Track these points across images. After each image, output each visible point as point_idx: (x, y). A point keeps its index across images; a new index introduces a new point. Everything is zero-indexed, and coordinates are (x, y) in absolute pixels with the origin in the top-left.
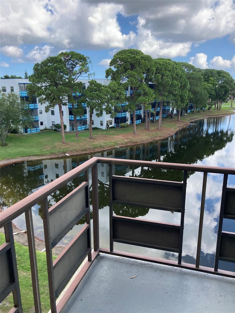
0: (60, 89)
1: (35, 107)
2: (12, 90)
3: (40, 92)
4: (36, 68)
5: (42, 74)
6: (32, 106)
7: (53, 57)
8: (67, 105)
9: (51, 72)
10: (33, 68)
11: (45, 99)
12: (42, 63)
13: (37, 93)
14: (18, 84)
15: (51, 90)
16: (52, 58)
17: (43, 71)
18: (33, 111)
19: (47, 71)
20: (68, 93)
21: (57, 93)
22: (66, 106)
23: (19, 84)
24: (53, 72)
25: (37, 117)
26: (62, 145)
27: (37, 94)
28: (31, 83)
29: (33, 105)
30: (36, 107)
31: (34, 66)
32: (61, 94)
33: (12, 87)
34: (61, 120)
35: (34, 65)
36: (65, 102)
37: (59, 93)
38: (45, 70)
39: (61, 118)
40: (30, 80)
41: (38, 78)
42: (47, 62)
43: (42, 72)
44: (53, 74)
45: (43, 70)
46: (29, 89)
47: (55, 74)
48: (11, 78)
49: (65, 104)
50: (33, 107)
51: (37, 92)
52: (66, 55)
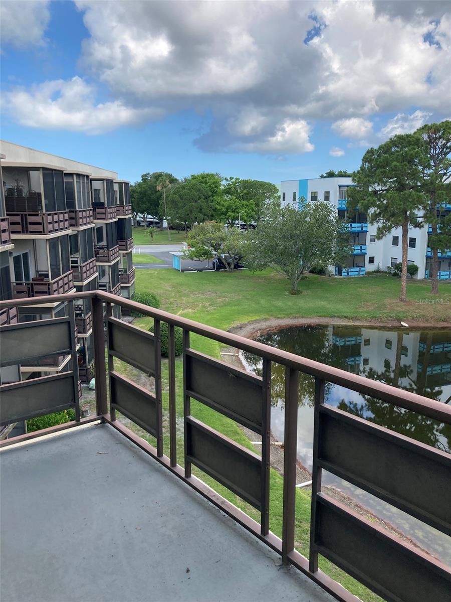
0: (406, 196)
1: (362, 229)
2: (327, 198)
3: (368, 201)
4: (367, 158)
5: (378, 168)
6: (356, 227)
7: (402, 136)
8: (423, 226)
9: (395, 163)
10: (362, 158)
11: (380, 214)
12: (381, 147)
13: (362, 203)
14: (338, 187)
15: (388, 198)
16: (400, 138)
17: (378, 163)
18: (358, 236)
19: (387, 162)
20: (423, 203)
21: (399, 204)
22: (420, 228)
23: (340, 186)
24: (398, 164)
25: (363, 247)
26: (399, 304)
27: (362, 205)
28: (355, 184)
29: (360, 225)
30: (364, 229)
31: (366, 155)
32: (407, 206)
33: (328, 192)
34: (403, 255)
35: (365, 152)
36: (420, 222)
37: (404, 203)
38: (383, 160)
39: (403, 252)
40: (353, 180)
41: (368, 176)
42: (390, 145)
43: (378, 165)
44: (396, 168)
45: (380, 162)
46: (349, 196)
47: (402, 168)
48: (337, 177)
49: (418, 225)
50: (360, 229)
51: (363, 201)
52: (433, 130)
